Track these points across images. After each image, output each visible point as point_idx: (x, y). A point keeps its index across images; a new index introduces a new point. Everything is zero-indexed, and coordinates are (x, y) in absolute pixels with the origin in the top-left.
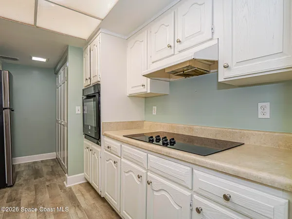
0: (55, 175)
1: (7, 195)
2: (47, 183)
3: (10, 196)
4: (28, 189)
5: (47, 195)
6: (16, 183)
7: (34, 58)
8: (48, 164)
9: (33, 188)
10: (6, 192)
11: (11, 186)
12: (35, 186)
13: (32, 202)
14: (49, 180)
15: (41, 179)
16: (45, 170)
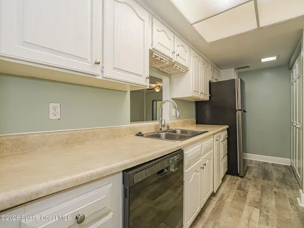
0: (286, 184)
1: (238, 182)
2: (275, 190)
3: (240, 185)
4: (256, 186)
5: (273, 203)
6: (246, 176)
7: (263, 60)
8: (280, 169)
9: (259, 187)
10: (237, 180)
11: (242, 177)
12: (262, 186)
13: (257, 200)
14: (279, 188)
15: (269, 182)
16: (275, 175)
